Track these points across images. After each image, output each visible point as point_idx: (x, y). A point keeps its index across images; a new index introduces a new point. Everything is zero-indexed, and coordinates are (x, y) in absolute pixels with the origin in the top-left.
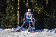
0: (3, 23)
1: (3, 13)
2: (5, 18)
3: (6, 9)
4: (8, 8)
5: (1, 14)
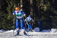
0: (4, 24)
1: (4, 12)
2: (7, 18)
3: (8, 8)
4: (9, 6)
5: (2, 13)
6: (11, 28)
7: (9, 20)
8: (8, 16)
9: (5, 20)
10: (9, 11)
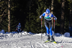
6: (40, 31)
7: (37, 23)
8: (37, 19)
9: (34, 23)
10: (39, 13)
